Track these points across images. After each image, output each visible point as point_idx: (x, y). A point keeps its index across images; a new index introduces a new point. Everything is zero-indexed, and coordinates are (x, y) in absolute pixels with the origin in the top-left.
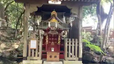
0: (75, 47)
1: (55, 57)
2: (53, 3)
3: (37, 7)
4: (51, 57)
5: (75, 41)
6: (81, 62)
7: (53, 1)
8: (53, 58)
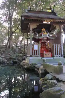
0: (59, 48)
1: (49, 55)
2: (46, 23)
3: (36, 25)
4: (46, 55)
5: (59, 45)
6: (63, 57)
7: (46, 22)
8: (47, 56)
